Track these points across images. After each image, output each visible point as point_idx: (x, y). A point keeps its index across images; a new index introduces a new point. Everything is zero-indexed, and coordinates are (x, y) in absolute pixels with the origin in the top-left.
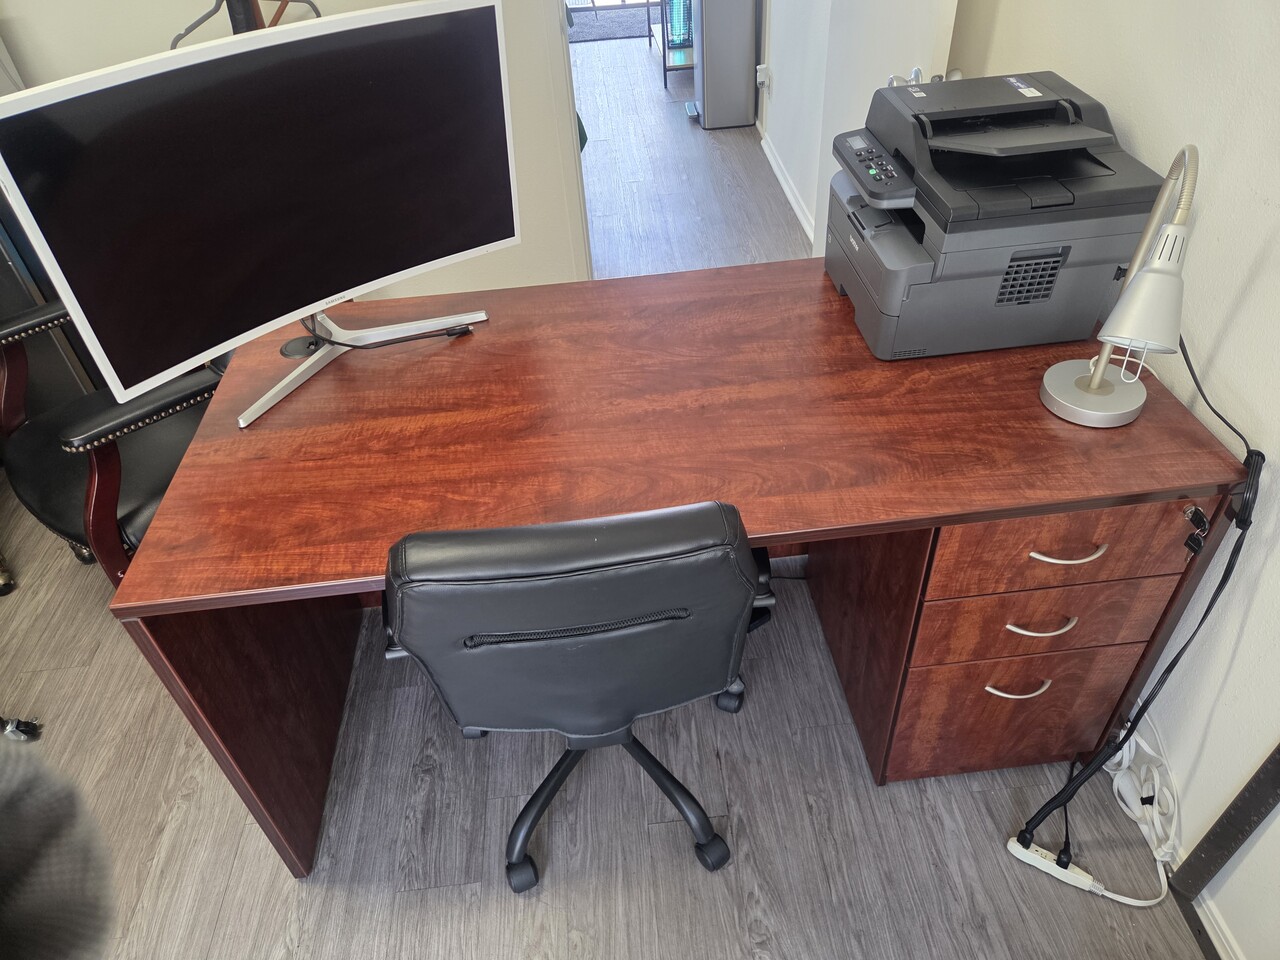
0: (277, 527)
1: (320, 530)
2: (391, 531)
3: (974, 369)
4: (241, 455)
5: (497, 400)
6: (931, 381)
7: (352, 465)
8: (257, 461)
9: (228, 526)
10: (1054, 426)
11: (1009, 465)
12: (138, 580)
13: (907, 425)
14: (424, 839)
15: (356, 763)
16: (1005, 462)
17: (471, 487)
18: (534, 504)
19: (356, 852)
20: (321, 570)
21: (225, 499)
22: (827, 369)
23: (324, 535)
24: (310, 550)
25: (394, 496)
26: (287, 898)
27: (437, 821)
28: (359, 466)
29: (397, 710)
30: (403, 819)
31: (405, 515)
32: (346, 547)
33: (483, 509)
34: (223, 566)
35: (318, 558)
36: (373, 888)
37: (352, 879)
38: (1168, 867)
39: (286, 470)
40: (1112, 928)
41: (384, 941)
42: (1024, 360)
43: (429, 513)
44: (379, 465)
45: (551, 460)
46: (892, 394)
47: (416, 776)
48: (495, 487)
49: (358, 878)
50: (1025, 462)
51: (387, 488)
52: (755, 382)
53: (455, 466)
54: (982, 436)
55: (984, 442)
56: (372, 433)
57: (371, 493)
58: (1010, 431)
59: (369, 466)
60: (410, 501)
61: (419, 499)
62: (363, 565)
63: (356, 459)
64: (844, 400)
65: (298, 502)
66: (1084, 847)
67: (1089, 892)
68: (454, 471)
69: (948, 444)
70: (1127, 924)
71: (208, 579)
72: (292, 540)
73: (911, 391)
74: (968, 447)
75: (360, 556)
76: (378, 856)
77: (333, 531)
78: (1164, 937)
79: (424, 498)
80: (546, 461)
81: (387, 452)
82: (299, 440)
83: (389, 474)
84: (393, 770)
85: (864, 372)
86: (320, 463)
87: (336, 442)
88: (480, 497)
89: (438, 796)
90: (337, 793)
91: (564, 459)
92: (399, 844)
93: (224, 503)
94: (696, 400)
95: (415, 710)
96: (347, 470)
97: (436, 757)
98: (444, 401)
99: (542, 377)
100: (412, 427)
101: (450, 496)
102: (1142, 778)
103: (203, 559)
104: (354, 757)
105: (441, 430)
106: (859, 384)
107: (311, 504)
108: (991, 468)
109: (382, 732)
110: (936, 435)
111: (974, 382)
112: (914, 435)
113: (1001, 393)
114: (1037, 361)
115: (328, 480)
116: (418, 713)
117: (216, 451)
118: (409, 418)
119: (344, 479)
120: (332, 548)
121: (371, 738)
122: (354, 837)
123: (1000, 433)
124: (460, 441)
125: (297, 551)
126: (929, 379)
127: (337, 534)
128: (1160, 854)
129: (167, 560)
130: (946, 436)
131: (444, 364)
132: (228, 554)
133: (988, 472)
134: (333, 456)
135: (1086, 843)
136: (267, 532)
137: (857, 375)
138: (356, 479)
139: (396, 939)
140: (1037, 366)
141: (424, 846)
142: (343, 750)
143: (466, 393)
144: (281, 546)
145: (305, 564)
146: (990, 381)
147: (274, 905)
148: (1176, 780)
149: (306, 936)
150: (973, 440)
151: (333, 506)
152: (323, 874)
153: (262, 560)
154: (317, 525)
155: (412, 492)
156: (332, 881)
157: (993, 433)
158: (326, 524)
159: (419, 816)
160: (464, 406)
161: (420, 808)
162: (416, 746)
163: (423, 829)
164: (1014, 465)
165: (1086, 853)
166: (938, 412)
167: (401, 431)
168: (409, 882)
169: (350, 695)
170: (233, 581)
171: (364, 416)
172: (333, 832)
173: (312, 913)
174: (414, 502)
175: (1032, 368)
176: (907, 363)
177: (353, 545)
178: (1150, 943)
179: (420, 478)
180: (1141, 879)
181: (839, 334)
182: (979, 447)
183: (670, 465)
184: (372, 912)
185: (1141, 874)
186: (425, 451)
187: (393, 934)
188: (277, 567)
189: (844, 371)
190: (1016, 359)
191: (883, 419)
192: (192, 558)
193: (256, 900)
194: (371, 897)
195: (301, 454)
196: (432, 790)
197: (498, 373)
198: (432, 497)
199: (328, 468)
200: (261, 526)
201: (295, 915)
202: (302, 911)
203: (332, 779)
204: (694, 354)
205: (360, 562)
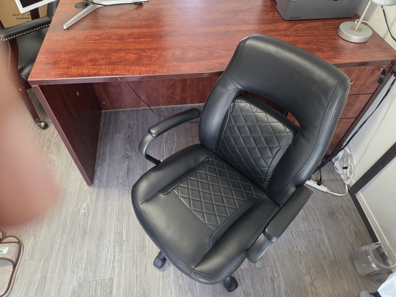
0: (83, 59)
1: (98, 61)
2: (123, 63)
3: (316, 24)
4: (66, 37)
5: (155, 26)
6: (302, 27)
7: (107, 43)
8: (72, 40)
9: (65, 58)
10: (342, 42)
11: (328, 52)
12: (36, 73)
13: (295, 40)
14: (128, 176)
15: (104, 155)
16: (327, 51)
17: (149, 51)
18: (172, 58)
19: (106, 179)
20: (101, 73)
21: (63, 50)
22: (267, 22)
23: (100, 63)
24: (96, 67)
25: (123, 53)
26: (86, 191)
27: (131, 171)
28: (109, 43)
29: (116, 141)
30: (121, 171)
31: (127, 58)
32: (108, 67)
33: (154, 58)
34: (66, 70)
35: (99, 69)
36: (113, 189)
37: (106, 186)
38: (349, 186)
39: (83, 43)
40: (331, 201)
41: (117, 202)
42: (332, 23)
43: (136, 58)
44: (116, 43)
45: (176, 45)
46: (290, 31)
47: (124, 159)
48: (157, 52)
49: (108, 185)
50: (334, 52)
51: (120, 50)
52: (243, 25)
53: (143, 45)
54: (319, 44)
55: (320, 45)
56: (112, 34)
57: (114, 51)
58: (328, 43)
59: (112, 43)
60: (129, 55)
61: (132, 54)
62: (115, 72)
63: (107, 41)
64: (274, 31)
65: (89, 53)
66: (325, 181)
67: (326, 192)
68: (143, 46)
69: (308, 46)
70: (336, 200)
71: (61, 74)
72: (89, 64)
73: (296, 30)
74: (315, 47)
75: (114, 70)
76: (114, 180)
77: (103, 62)
78: (346, 204)
79: (133, 54)
80: (174, 45)
81: (118, 39)
82: (86, 34)
83: (120, 46)
84: (116, 157)
85: (280, 23)
86: (95, 41)
87: (100, 36)
88: (152, 54)
89: (131, 165)
90: (99, 163)
91: (180, 44)
92: (120, 177)
93: (62, 52)
94: (224, 29)
95: (122, 141)
96: (105, 44)
97: (130, 154)
98: (136, 25)
99: (170, 19)
100: (126, 32)
101: (142, 54)
102: (344, 162)
103: (58, 68)
104: (103, 153)
105: (136, 34)
106: (279, 27)
107: (94, 54)
108: (322, 53)
109: (112, 147)
110: (304, 43)
111: (316, 28)
112: (297, 43)
113: (325, 32)
114: (336, 23)
115: (99, 47)
116: (123, 141)
117: (57, 36)
118: (124, 30)
119: (104, 47)
120: (103, 67)
121: (108, 148)
122: (105, 175)
123: (325, 43)
124: (144, 37)
125: (91, 67)
126: (301, 27)
127: (105, 63)
128: (347, 183)
129: (45, 67)
130: (308, 43)
131: (135, 14)
132: (67, 67)
133: (321, 54)
134: (99, 40)
135: (325, 180)
136: (80, 61)
137: (278, 24)
138: (108, 47)
139: (121, 202)
140: (336, 24)
141: (128, 178)
142: (100, 151)
143: (143, 23)
144: (86, 65)
145: (95, 71)
146: (321, 28)
147: (82, 193)
148: (355, 161)
149: (93, 201)
150: (316, 45)
151: (102, 55)
152: (97, 185)
153: (80, 69)
154: (97, 60)
155: (129, 52)
156: (100, 186)
157: (323, 43)
158: (100, 60)
159: (126, 170)
160: (143, 27)
161: (126, 168)
162: (123, 151)
163: (127, 173)
164: (330, 52)
165: (325, 182)
166: (305, 36)
167: (122, 33)
168: (124, 187)
169: (100, 136)
170: (71, 75)
171: (108, 28)
172: (98, 174)
173: (94, 195)
174: (130, 55)
175: (335, 25)
176: (294, 22)
177: (111, 66)
178: (342, 205)
179: (131, 48)
180: (341, 189)
181: (271, 12)
182: (318, 47)
183: (217, 48)
184: (113, 195)
185: (341, 188)
186: (131, 40)
187: (120, 201)
188: (85, 71)
189: (273, 23)
190: (330, 22)
191: (287, 38)
192: (54, 67)
193: (76, 191)
194: (112, 191)
195: (88, 38)
196: (129, 163)
197: (154, 18)
198: (136, 54)
199: (98, 43)
200: (77, 59)
201: (89, 196)
202: (91, 195)
203: (97, 159)
204: (222, 15)
205: (114, 71)
